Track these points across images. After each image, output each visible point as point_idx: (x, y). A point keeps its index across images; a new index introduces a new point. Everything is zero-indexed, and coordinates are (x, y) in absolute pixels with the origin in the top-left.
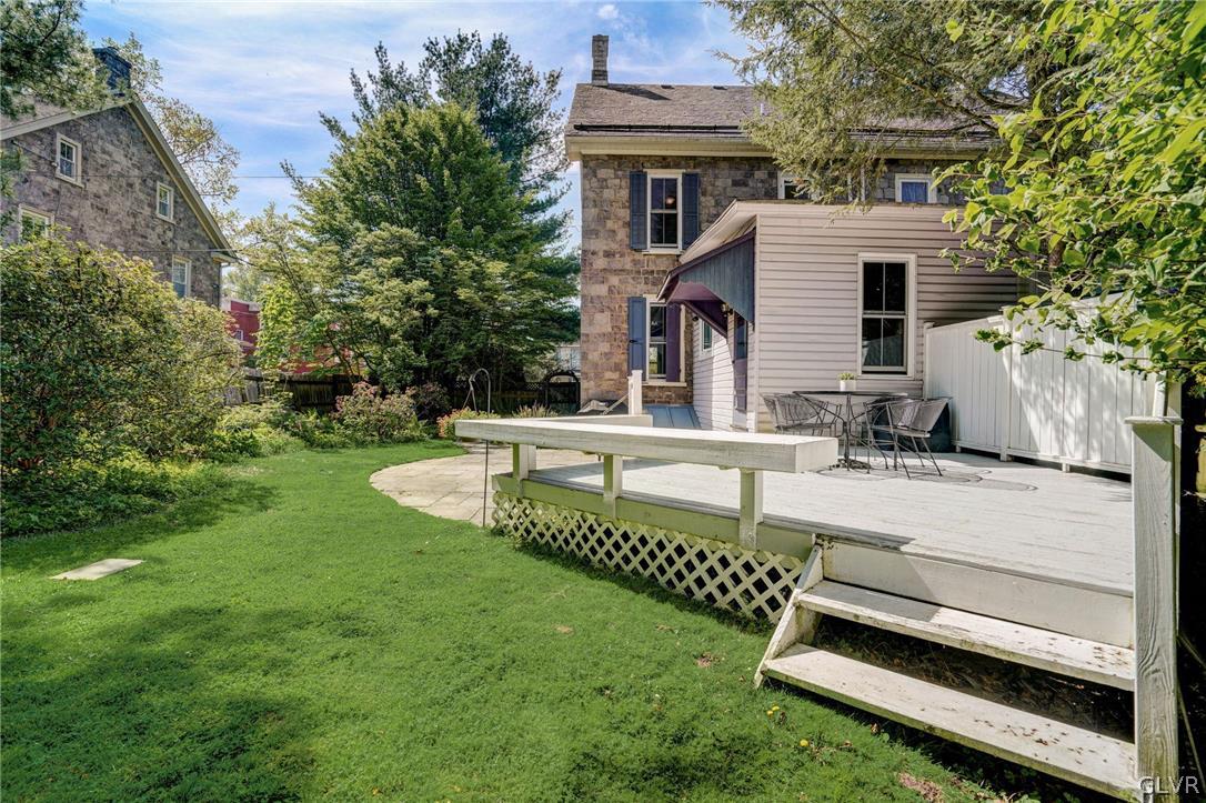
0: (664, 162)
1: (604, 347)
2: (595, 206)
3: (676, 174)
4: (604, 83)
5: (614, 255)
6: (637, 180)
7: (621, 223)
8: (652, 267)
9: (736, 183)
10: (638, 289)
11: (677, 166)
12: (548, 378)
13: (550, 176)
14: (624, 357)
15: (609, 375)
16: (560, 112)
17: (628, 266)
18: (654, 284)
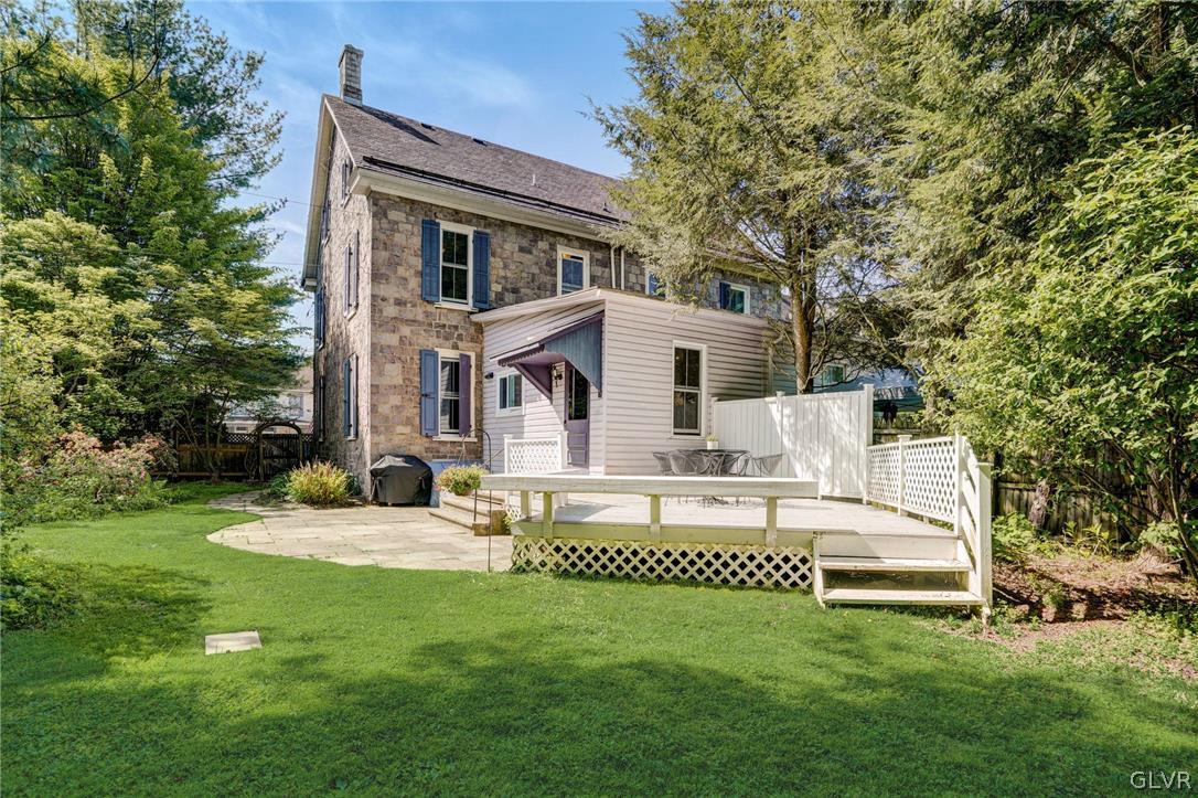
0: (456, 216)
1: (395, 400)
2: (386, 249)
3: (468, 231)
4: (358, 103)
5: (405, 304)
6: (430, 228)
7: (412, 271)
8: (443, 321)
9: (522, 250)
10: (430, 342)
11: (469, 222)
12: (259, 428)
13: (241, 181)
14: (417, 411)
15: (400, 429)
16: (260, 105)
17: (420, 317)
18: (446, 339)
